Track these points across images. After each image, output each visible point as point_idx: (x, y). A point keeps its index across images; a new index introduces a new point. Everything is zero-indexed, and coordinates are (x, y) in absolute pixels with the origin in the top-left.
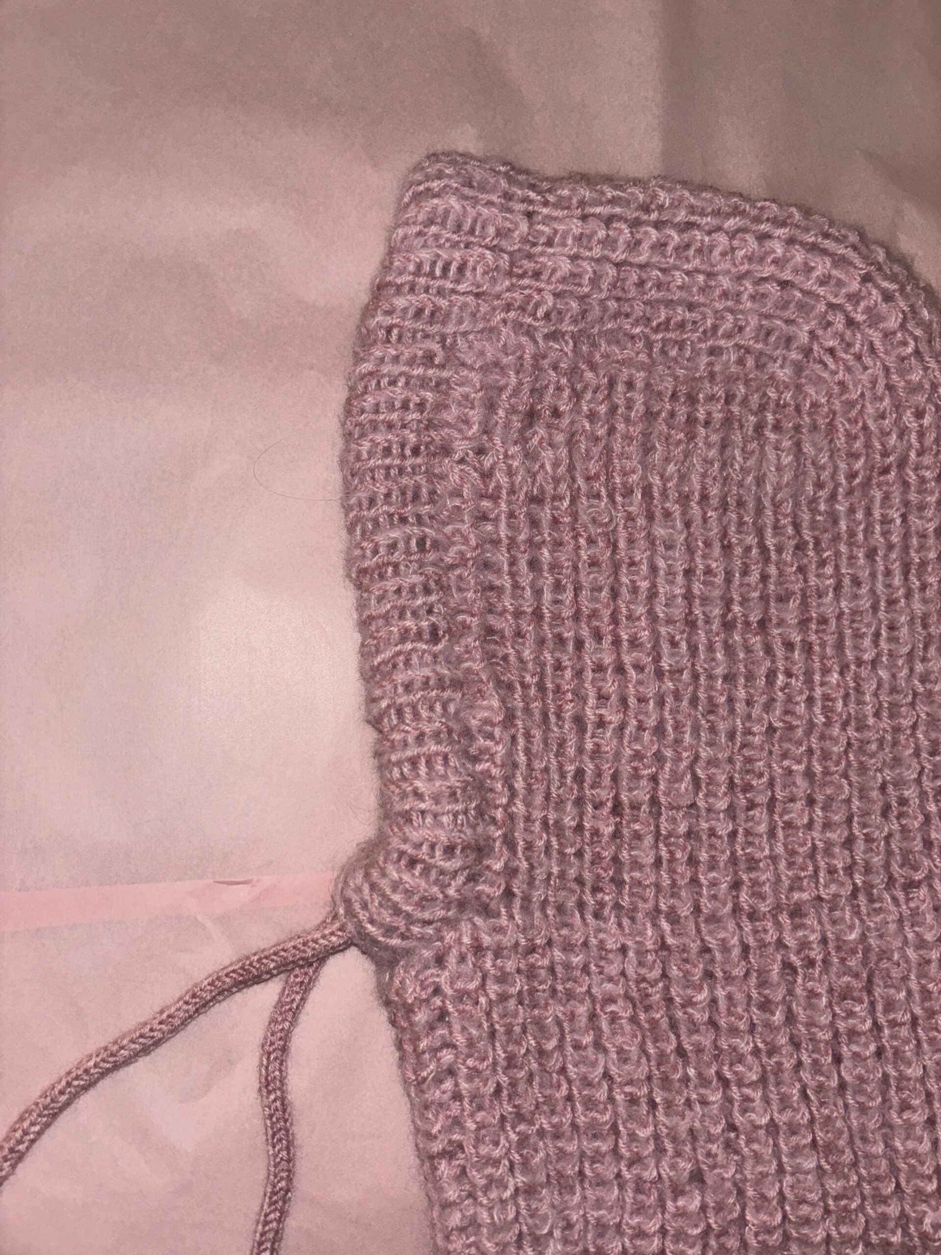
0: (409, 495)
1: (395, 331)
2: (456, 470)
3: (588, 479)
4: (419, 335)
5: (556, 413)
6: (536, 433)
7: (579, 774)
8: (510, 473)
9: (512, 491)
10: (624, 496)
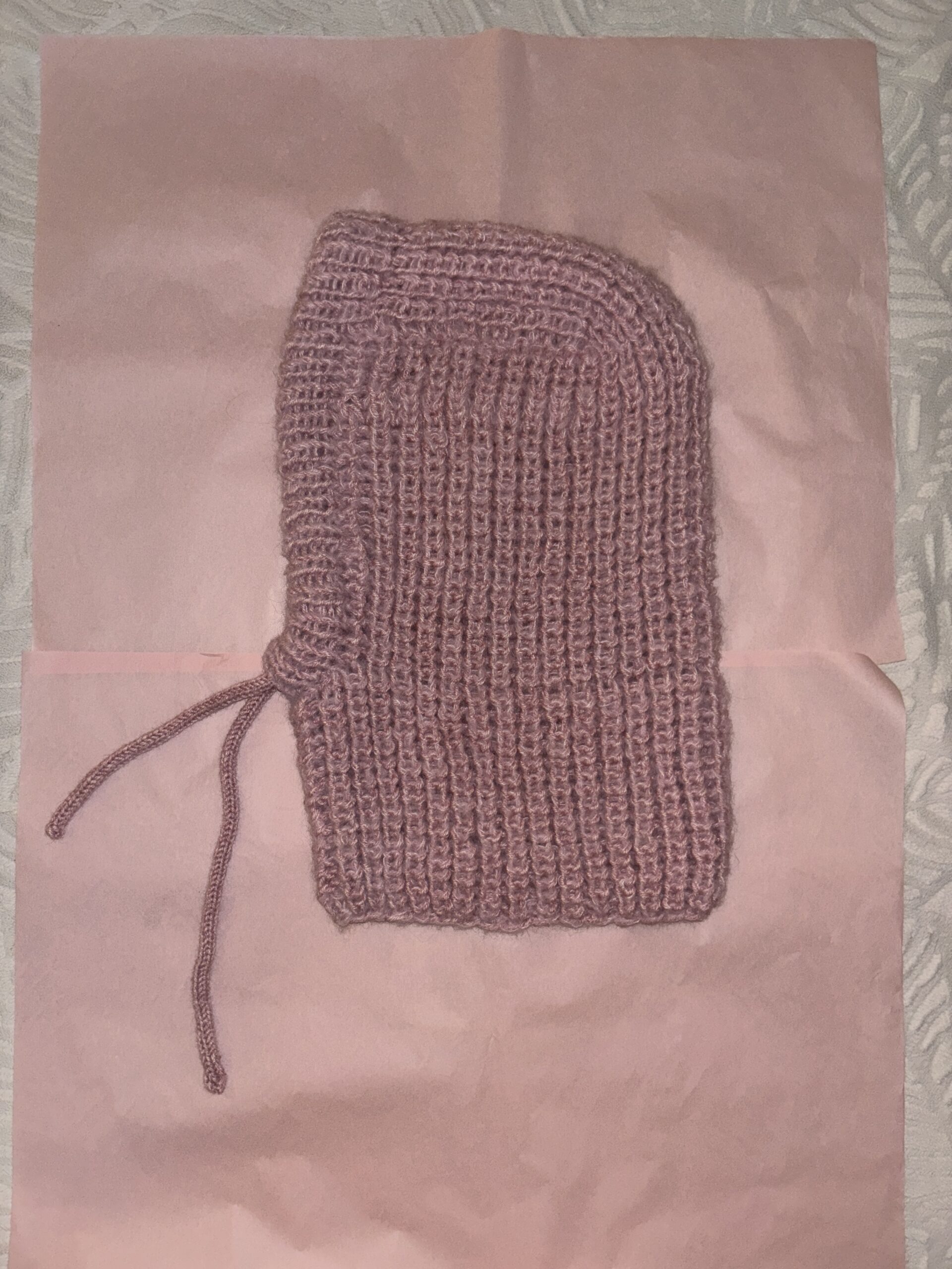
0: (315, 421)
1: (309, 323)
2: (345, 407)
3: (432, 414)
4: (323, 325)
5: (413, 372)
6: (398, 385)
7: (416, 598)
8: (379, 410)
9: (381, 421)
10: (455, 426)
